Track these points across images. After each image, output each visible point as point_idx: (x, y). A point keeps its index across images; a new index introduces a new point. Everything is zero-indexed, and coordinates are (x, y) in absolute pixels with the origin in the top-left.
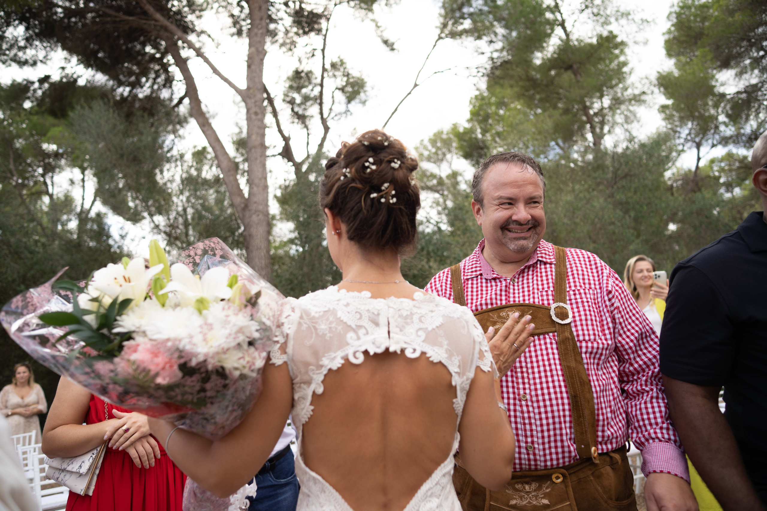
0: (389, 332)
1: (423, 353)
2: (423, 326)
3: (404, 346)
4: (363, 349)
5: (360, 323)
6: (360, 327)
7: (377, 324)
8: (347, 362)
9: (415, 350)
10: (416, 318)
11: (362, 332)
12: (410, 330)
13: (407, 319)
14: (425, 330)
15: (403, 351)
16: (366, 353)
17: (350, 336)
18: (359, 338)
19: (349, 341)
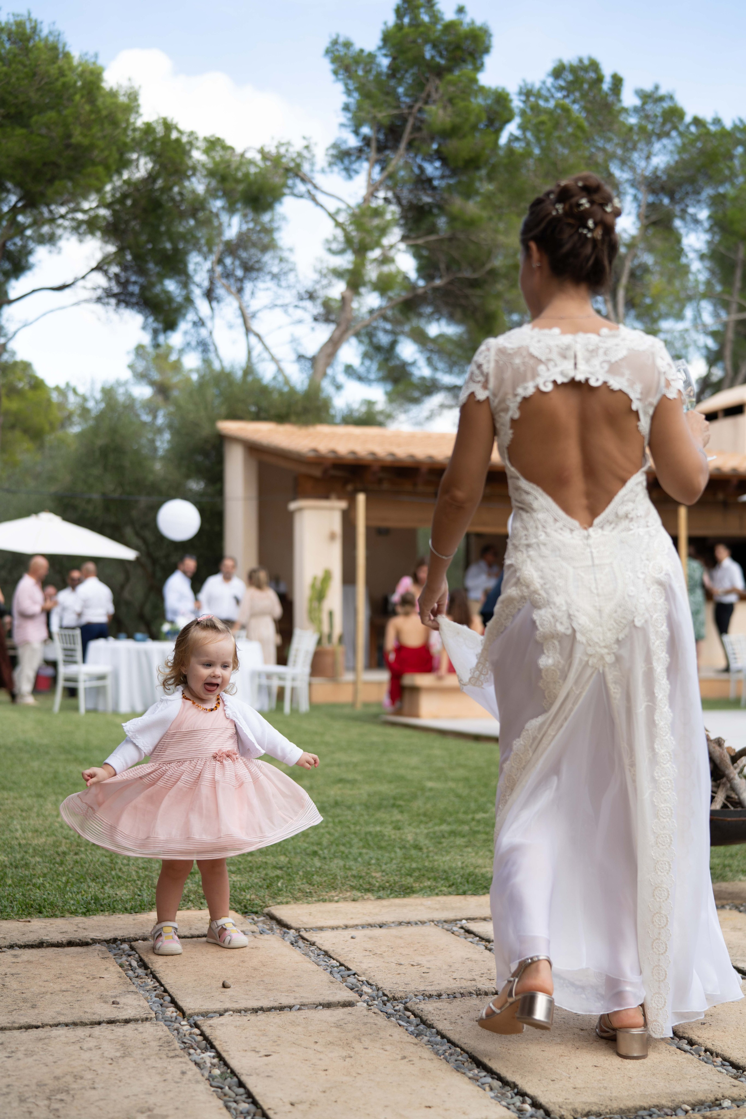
0: (575, 364)
1: (605, 383)
2: (607, 358)
3: (588, 376)
4: (552, 379)
5: (550, 356)
6: (549, 360)
7: (564, 357)
8: (539, 391)
9: (597, 380)
10: (601, 352)
11: (551, 364)
12: (596, 362)
13: (593, 352)
14: (609, 362)
15: (587, 380)
16: (555, 382)
17: (542, 368)
18: (548, 370)
19: (541, 373)
